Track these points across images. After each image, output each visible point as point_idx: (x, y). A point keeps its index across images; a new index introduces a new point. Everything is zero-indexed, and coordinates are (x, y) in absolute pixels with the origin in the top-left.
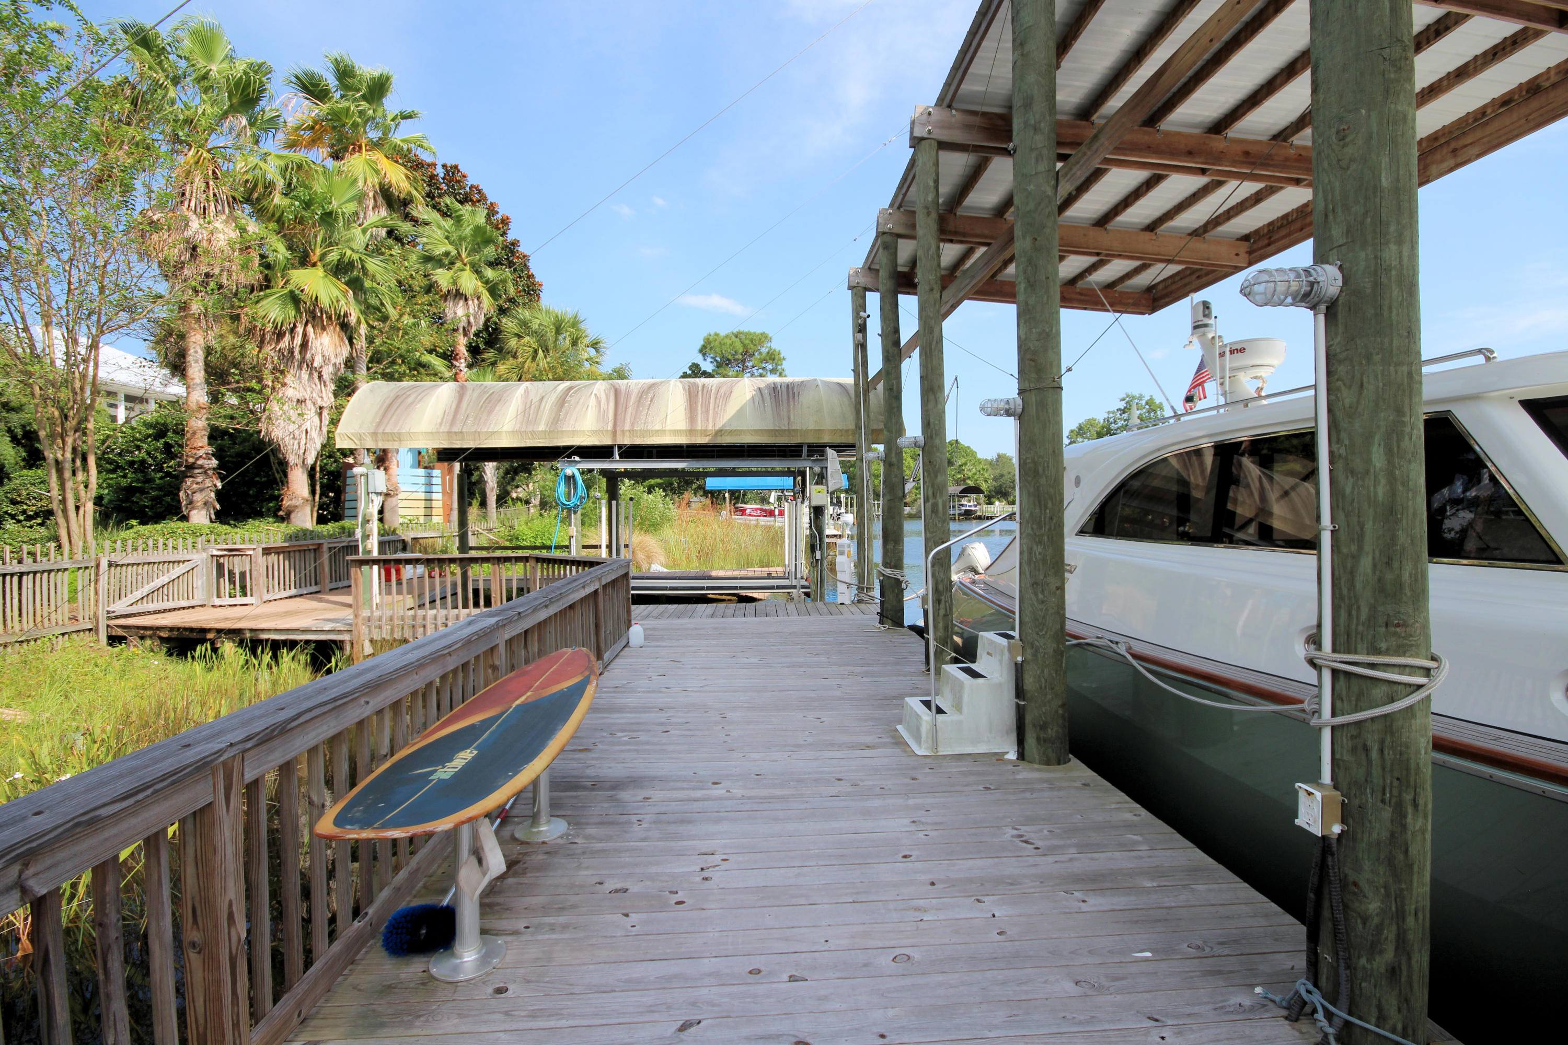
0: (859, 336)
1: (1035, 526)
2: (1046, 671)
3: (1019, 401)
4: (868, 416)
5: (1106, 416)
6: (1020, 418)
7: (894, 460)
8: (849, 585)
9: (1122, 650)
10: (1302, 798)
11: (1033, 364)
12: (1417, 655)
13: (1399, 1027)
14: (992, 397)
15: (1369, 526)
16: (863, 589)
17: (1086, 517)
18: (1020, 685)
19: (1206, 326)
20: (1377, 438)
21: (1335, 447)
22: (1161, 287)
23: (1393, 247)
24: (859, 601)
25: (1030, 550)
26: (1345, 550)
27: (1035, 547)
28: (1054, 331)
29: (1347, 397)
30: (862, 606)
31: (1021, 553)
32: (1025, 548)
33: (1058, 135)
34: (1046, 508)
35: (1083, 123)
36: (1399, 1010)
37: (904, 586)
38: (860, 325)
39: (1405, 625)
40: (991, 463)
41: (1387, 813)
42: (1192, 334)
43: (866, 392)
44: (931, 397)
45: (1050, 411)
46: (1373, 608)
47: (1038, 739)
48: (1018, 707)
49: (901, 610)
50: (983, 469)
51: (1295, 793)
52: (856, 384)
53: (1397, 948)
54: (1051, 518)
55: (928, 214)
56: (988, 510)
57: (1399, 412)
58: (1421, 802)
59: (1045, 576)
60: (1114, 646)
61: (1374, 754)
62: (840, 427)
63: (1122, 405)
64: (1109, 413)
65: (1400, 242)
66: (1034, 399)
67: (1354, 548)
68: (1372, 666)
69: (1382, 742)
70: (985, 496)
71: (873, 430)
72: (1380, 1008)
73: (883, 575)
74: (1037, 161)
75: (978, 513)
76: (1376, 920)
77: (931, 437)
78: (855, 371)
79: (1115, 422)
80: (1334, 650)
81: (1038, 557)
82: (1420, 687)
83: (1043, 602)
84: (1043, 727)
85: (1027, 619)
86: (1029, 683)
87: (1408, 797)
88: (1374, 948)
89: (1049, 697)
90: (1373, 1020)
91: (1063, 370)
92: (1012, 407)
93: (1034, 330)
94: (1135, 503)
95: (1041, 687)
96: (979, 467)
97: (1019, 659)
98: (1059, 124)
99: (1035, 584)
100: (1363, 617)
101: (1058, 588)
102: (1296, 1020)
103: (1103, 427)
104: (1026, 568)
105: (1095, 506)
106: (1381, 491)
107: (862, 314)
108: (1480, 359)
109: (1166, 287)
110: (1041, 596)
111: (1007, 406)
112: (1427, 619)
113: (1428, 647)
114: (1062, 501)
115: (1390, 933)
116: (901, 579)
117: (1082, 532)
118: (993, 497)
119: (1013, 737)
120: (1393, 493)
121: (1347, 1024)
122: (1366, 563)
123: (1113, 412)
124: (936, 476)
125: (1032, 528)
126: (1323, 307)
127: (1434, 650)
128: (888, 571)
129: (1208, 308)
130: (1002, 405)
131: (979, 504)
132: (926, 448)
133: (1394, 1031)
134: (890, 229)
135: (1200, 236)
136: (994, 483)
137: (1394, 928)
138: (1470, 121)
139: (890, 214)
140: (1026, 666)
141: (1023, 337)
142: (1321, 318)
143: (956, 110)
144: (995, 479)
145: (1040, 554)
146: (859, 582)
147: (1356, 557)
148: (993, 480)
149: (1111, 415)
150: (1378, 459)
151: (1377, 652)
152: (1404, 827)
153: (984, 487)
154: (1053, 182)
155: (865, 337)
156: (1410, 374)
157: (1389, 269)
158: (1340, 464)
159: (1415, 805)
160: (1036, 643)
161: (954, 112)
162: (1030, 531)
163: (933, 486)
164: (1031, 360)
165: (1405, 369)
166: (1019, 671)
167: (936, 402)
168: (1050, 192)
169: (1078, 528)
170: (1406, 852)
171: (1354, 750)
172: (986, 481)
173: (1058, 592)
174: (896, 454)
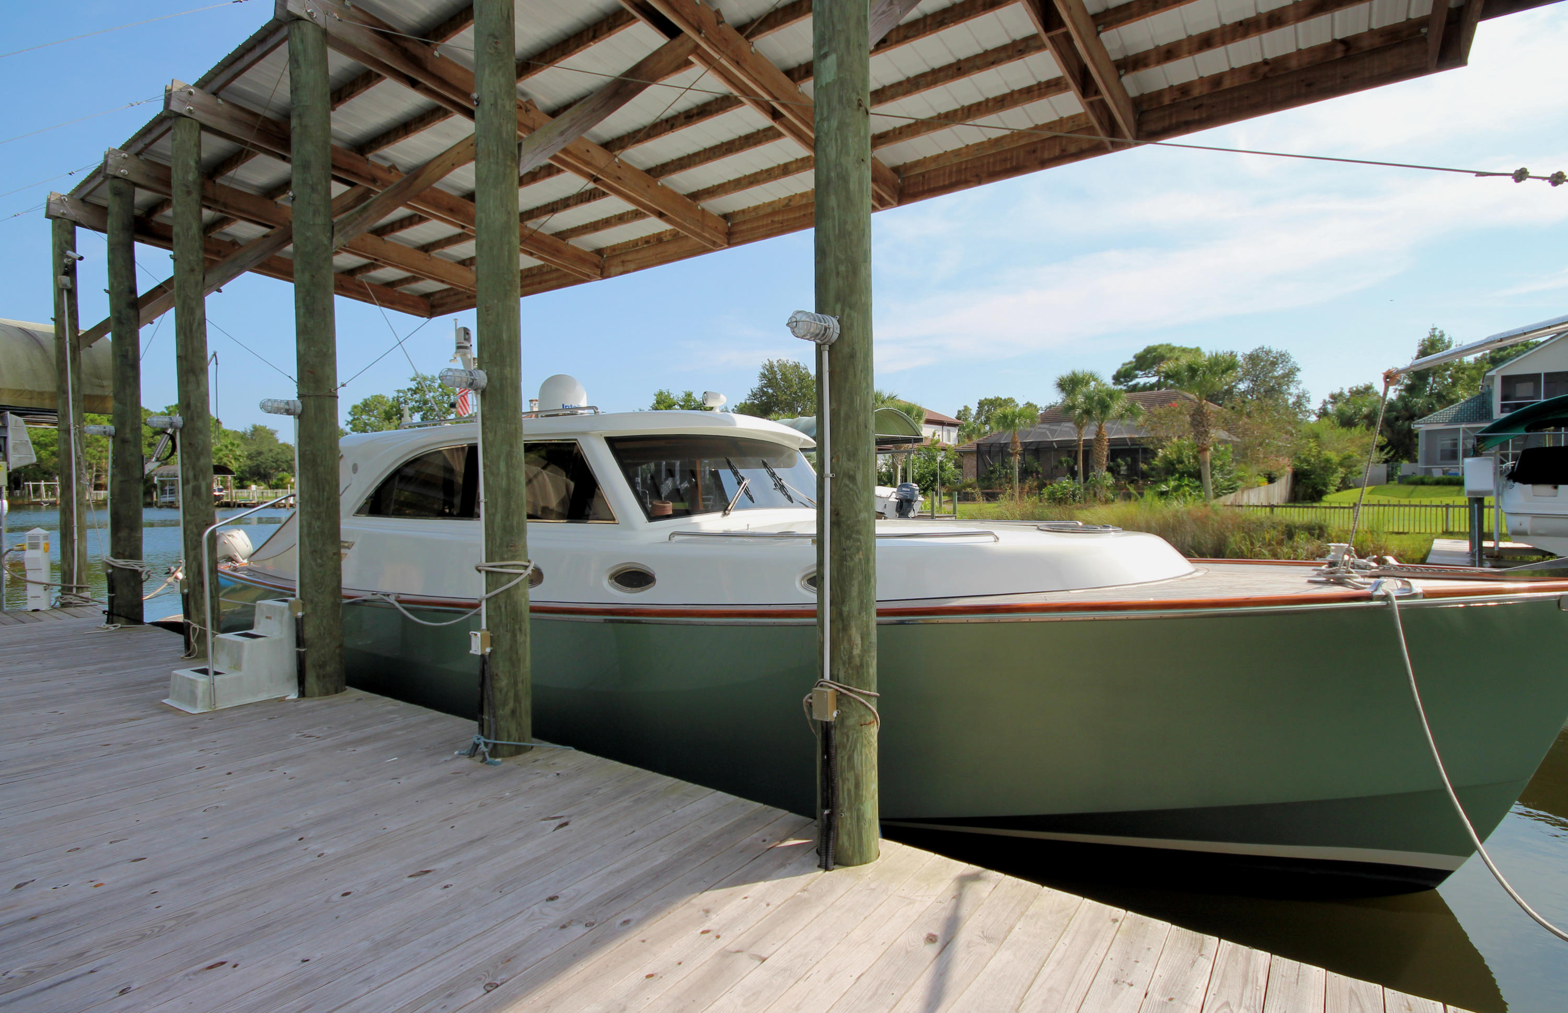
0: (66, 280)
1: (314, 506)
2: (325, 621)
3: (299, 404)
4: (79, 379)
5: (396, 394)
6: (300, 417)
7: (129, 436)
8: (47, 587)
9: (392, 600)
10: (473, 637)
11: (312, 375)
12: (520, 560)
13: (517, 738)
14: (273, 397)
15: (499, 499)
16: (71, 589)
17: (363, 500)
18: (301, 635)
19: (466, 348)
20: (502, 458)
21: (486, 461)
22: (438, 296)
23: (508, 368)
24: (63, 605)
25: (310, 525)
26: (490, 512)
27: (314, 522)
28: (330, 351)
29: (490, 437)
30: (71, 610)
31: (301, 527)
32: (305, 523)
33: (333, 159)
34: (324, 490)
35: (358, 156)
36: (517, 730)
37: (144, 576)
38: (66, 266)
39: (515, 546)
40: (243, 437)
41: (509, 635)
42: (456, 353)
43: (75, 349)
44: (192, 378)
45: (327, 414)
46: (501, 539)
47: (318, 677)
48: (299, 654)
49: (140, 605)
50: (233, 444)
51: (470, 637)
52: (59, 336)
53: (515, 700)
54: (328, 499)
55: (189, 193)
56: (242, 496)
57: (511, 446)
58: (523, 628)
59: (323, 545)
60: (386, 598)
61: (503, 609)
62: (28, 388)
63: (413, 385)
64: (399, 391)
65: (511, 367)
66: (312, 403)
67: (493, 510)
68: (501, 567)
69: (506, 602)
70: (235, 478)
71: (85, 396)
72: (508, 732)
73: (113, 567)
74: (314, 214)
75: (225, 500)
76: (505, 689)
77: (192, 419)
78: (58, 320)
79: (406, 402)
80: (487, 562)
81: (317, 529)
82: (521, 574)
83: (321, 566)
84: (322, 666)
85: (306, 581)
86: (309, 632)
87: (517, 627)
88: (505, 704)
89: (328, 641)
90: (506, 739)
91: (339, 385)
92: (292, 408)
93: (312, 348)
94: (411, 488)
95: (320, 634)
96: (227, 441)
97: (300, 614)
98: (335, 149)
99: (314, 552)
100: (498, 544)
101: (334, 554)
102: (474, 756)
103: (392, 407)
104: (306, 540)
105: (371, 490)
106: (504, 483)
107: (70, 253)
108: (592, 411)
109: (442, 298)
110: (319, 561)
111: (287, 407)
112: (525, 543)
113: (526, 555)
114: (338, 485)
115: (511, 694)
116: (140, 570)
117: (359, 512)
118: (247, 479)
119: (295, 682)
120: (509, 484)
121: (495, 745)
122: (498, 517)
123: (403, 392)
124: (198, 459)
125: (311, 507)
126: (480, 391)
127: (529, 558)
128: (120, 563)
129: (468, 334)
130: (282, 405)
131: (226, 488)
132: (186, 430)
133: (515, 741)
134: (123, 174)
135: (467, 266)
136: (249, 462)
137: (513, 691)
138: (631, 246)
139: (124, 158)
140: (306, 619)
141: (302, 352)
142: (479, 396)
143: (223, 100)
144: (250, 457)
145: (318, 527)
146: (64, 581)
147: (494, 515)
148: (247, 458)
149: (401, 394)
150: (503, 468)
151: (503, 559)
152: (516, 641)
153: (234, 466)
154: (329, 235)
155: (74, 281)
156: (516, 429)
157: (506, 379)
158: (487, 469)
159: (520, 630)
160: (316, 599)
161: (220, 101)
162: (309, 509)
163: (194, 468)
164: (310, 372)
165: (514, 426)
166: (299, 624)
167: (198, 384)
168: (326, 242)
169: (355, 510)
170: (517, 653)
171: (495, 609)
172: (236, 459)
173: (335, 557)
174: (132, 430)
